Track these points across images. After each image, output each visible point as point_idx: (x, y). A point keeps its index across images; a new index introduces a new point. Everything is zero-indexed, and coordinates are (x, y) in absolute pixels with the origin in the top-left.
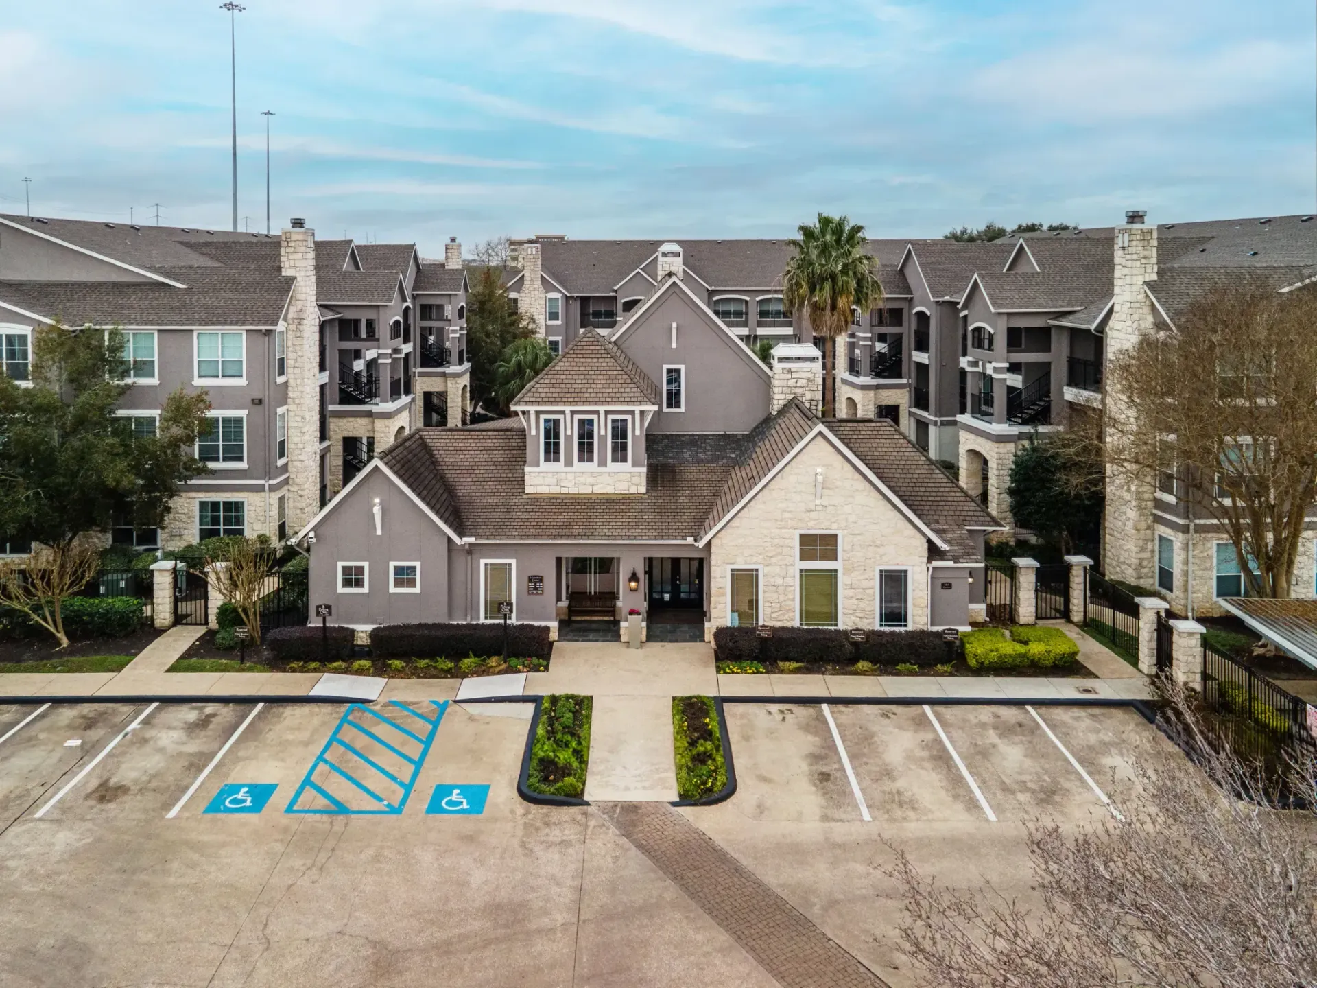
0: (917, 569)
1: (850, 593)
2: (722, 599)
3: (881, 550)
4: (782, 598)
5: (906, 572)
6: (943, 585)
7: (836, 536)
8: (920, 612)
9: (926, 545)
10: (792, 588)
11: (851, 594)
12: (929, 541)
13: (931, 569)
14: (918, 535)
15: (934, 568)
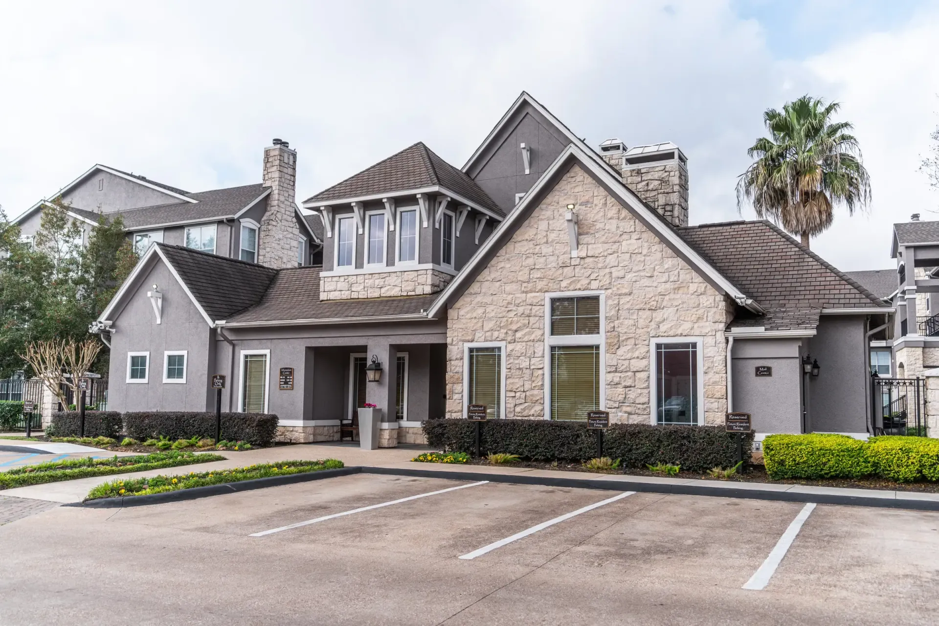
0: (710, 340)
1: (616, 377)
2: (458, 388)
3: (658, 316)
4: (527, 386)
5: (694, 345)
6: (757, 369)
7: (596, 299)
8: (715, 405)
9: (723, 305)
10: (540, 372)
11: (616, 380)
12: (727, 297)
13: (731, 340)
14: (711, 290)
15: (736, 341)
